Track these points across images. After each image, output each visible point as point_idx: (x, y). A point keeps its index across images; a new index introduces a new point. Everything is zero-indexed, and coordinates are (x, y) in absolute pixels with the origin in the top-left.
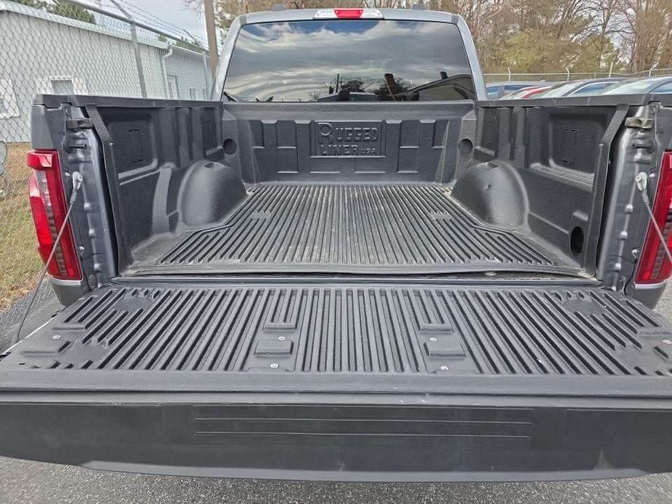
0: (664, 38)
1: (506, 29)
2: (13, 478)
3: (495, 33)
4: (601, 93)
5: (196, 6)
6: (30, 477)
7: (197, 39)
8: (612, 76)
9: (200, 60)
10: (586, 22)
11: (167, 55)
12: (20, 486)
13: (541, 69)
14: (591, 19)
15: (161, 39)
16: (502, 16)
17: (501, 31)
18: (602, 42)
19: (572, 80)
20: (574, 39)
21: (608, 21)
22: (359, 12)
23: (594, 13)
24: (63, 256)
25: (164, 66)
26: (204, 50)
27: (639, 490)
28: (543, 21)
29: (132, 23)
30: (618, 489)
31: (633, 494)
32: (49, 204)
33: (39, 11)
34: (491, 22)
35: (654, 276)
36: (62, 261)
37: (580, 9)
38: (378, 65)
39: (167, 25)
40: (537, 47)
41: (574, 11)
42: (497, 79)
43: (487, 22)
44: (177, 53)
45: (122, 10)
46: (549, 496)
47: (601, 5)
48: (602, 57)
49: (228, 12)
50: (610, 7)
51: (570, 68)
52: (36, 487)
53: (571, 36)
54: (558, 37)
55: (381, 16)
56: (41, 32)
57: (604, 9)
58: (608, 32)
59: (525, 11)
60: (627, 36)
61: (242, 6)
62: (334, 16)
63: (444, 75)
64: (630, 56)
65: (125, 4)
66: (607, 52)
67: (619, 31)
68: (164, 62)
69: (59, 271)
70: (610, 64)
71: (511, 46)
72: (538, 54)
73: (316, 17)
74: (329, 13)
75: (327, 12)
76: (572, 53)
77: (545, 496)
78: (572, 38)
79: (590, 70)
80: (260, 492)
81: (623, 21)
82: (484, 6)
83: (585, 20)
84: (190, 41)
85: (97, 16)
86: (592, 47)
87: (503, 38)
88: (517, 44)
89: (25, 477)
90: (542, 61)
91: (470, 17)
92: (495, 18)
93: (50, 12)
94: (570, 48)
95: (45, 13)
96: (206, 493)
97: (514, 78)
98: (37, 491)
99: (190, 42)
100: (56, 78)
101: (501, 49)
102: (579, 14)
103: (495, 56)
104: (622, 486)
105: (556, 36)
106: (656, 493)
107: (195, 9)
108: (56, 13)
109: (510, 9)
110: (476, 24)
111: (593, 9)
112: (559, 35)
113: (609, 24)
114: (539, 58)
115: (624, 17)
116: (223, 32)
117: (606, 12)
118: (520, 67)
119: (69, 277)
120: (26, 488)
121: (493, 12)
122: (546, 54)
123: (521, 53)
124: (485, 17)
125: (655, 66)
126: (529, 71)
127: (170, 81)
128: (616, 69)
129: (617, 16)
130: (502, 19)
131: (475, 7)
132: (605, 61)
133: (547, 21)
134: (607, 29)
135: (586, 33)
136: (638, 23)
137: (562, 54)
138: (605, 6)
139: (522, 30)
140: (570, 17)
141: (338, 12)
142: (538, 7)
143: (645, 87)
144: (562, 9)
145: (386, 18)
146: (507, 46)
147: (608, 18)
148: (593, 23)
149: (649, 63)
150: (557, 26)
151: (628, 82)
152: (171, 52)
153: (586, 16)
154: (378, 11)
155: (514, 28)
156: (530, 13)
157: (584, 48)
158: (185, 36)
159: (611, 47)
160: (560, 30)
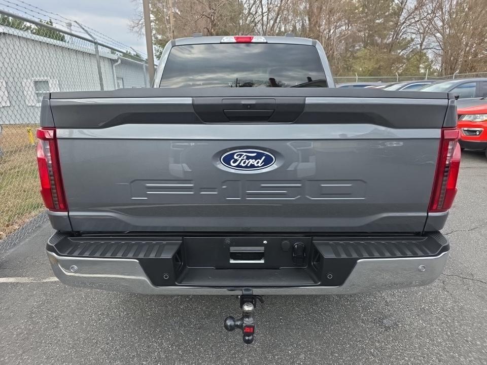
0: (463, 53)
1: (354, 46)
2: (12, 353)
3: (347, 50)
4: (420, 90)
5: (138, 30)
6: (24, 352)
7: (138, 52)
8: (428, 79)
9: (141, 67)
10: (409, 42)
11: (117, 64)
12: (17, 359)
13: (379, 74)
14: (412, 40)
15: (112, 53)
16: (351, 38)
17: (350, 48)
18: (420, 55)
19: (400, 81)
20: (401, 53)
21: (423, 41)
22: (251, 38)
23: (414, 36)
24: (58, 196)
25: (115, 71)
26: (144, 61)
27: (441, 356)
28: (379, 41)
29: (96, 43)
30: (428, 355)
31: (437, 358)
32: (50, 162)
33: (26, 33)
34: (343, 41)
35: (440, 207)
36: (57, 199)
37: (404, 33)
38: (265, 72)
39: (120, 44)
40: (375, 58)
41: (400, 34)
42: (349, 80)
43: (340, 41)
44: (124, 63)
45: (89, 35)
46: (381, 360)
47: (418, 31)
48: (421, 66)
49: (160, 34)
50: (425, 32)
51: (398, 73)
52: (28, 359)
53: (399, 51)
54: (390, 52)
55: (265, 41)
56: (35, 51)
57: (420, 33)
58: (424, 49)
59: (367, 35)
60: (437, 52)
61: (170, 30)
62: (234, 41)
63: (309, 79)
64: (440, 65)
65: (91, 31)
66: (424, 62)
67: (432, 48)
68: (114, 68)
69: (54, 205)
70: (426, 71)
71: (358, 58)
72: (376, 64)
73: (222, 41)
74: (231, 39)
75: (230, 38)
76: (400, 63)
77: (378, 360)
78: (400, 53)
79: (413, 75)
80: (183, 360)
81: (434, 42)
82: (338, 31)
83: (409, 41)
84: (133, 53)
85: (67, 37)
86: (414, 59)
87: (352, 52)
88: (362, 57)
89: (20, 352)
90: (379, 68)
91: (329, 38)
92: (346, 39)
93: (34, 33)
94: (399, 60)
95: (31, 35)
96: (147, 361)
97: (360, 80)
98: (29, 361)
99: (133, 55)
100: (37, 80)
101: (351, 60)
102: (404, 36)
103: (347, 65)
104: (430, 353)
105: (388, 52)
106: (453, 357)
107: (137, 32)
108: (37, 34)
109: (356, 33)
110: (333, 44)
111: (413, 33)
112: (390, 50)
113: (424, 43)
114: (377, 66)
115: (434, 39)
116: (156, 48)
117: (422, 35)
118: (364, 72)
119: (61, 210)
120: (21, 359)
121: (344, 35)
122: (382, 63)
123: (364, 63)
124: (339, 38)
125: (457, 72)
126: (370, 75)
127: (119, 81)
128: (431, 74)
129: (429, 38)
130: (351, 40)
131: (332, 31)
132: (423, 68)
133: (382, 41)
134: (423, 47)
135: (409, 50)
136: (445, 43)
137: (393, 63)
138: (421, 31)
139: (365, 47)
140: (398, 39)
141: (237, 38)
142: (376, 32)
143: (448, 86)
144: (392, 33)
145: (268, 42)
146: (354, 58)
147: (424, 40)
148: (414, 43)
149: (453, 70)
150: (389, 44)
151: (437, 83)
152: (119, 62)
153: (409, 38)
154: (263, 38)
155: (359, 46)
156: (370, 36)
157: (408, 59)
158: (130, 50)
159: (427, 59)
160: (391, 47)
